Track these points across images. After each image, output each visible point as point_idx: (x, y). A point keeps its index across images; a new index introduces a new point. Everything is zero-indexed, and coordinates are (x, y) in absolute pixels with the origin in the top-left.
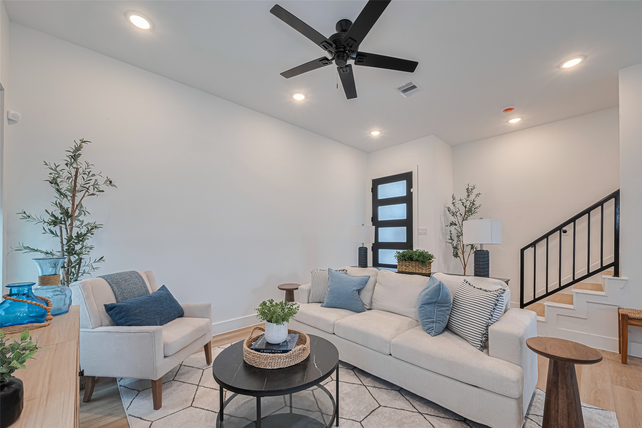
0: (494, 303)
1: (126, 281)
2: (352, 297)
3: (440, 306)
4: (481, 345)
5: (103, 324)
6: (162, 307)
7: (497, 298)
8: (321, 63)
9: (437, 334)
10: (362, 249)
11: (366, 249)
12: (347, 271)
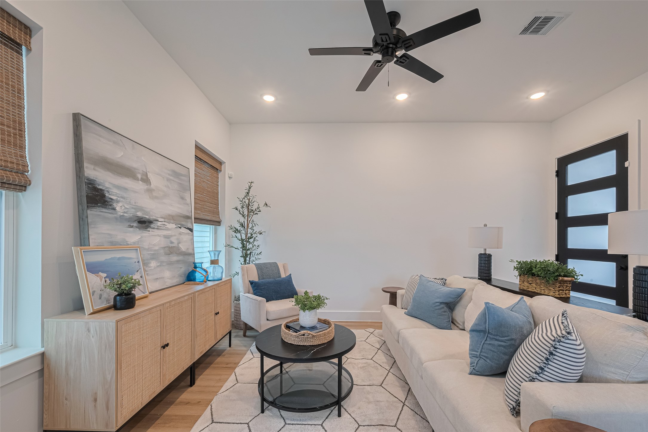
0: (548, 349)
1: (267, 268)
2: (432, 309)
3: (492, 339)
4: (513, 407)
5: (250, 292)
6: (280, 288)
7: (553, 343)
8: (377, 66)
9: (478, 373)
10: (483, 256)
11: (490, 256)
12: (446, 280)
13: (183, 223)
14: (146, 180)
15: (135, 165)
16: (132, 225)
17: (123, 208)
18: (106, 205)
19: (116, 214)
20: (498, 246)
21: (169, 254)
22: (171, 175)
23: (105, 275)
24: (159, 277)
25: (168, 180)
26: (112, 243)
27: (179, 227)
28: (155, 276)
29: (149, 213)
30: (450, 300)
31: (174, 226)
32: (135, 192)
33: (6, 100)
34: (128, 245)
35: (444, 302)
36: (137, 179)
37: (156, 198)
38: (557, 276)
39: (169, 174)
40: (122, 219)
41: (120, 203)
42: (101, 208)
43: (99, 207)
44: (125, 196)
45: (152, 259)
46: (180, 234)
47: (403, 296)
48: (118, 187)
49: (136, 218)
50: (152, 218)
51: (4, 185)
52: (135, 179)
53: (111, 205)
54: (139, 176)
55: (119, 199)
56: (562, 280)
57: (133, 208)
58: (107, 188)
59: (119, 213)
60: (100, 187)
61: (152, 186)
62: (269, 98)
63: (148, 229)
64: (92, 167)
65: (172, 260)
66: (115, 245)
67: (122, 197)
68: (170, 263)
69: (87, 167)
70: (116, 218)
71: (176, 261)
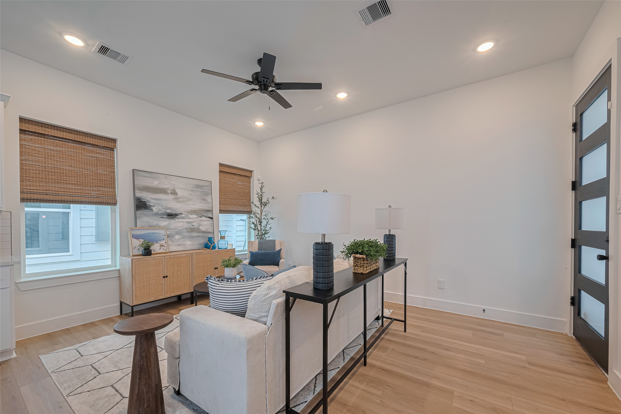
13: (203, 214)
14: (174, 193)
15: (166, 187)
16: (163, 217)
17: (157, 209)
18: (147, 208)
19: (153, 212)
21: (191, 232)
22: (195, 188)
23: (143, 240)
24: (181, 244)
25: (191, 191)
26: (150, 226)
27: (200, 217)
28: (179, 243)
29: (176, 210)
31: (196, 216)
32: (166, 200)
33: (108, 171)
34: (160, 227)
36: (168, 193)
37: (181, 201)
39: (193, 188)
40: (157, 214)
41: (156, 207)
42: (144, 210)
43: (143, 209)
44: (159, 203)
45: (177, 234)
46: (201, 221)
48: (155, 199)
49: (166, 213)
50: (177, 213)
51: (108, 204)
52: (166, 194)
53: (150, 208)
54: (169, 192)
55: (155, 205)
57: (164, 208)
58: (148, 200)
59: (155, 212)
60: (144, 200)
61: (179, 196)
62: (259, 124)
63: (175, 219)
64: (140, 192)
65: (192, 236)
66: (151, 227)
67: (157, 204)
68: (191, 237)
69: (137, 192)
70: (153, 214)
71: (196, 236)
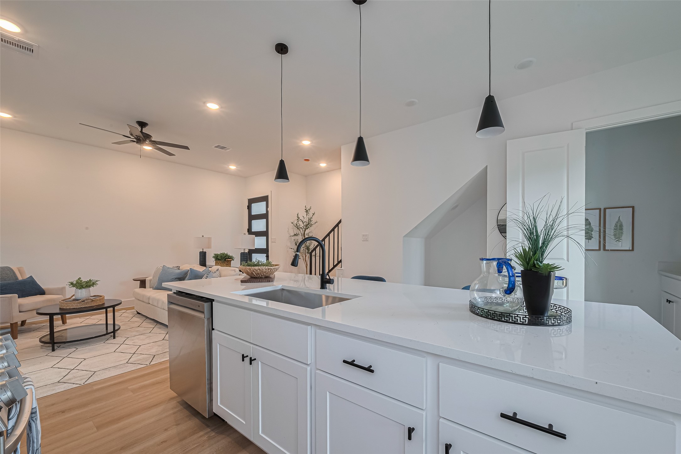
10: (202, 253)
11: (205, 252)
12: (179, 267)
20: (209, 247)
30: (181, 276)
35: (177, 277)
38: (225, 259)
47: (150, 280)
56: (227, 260)
